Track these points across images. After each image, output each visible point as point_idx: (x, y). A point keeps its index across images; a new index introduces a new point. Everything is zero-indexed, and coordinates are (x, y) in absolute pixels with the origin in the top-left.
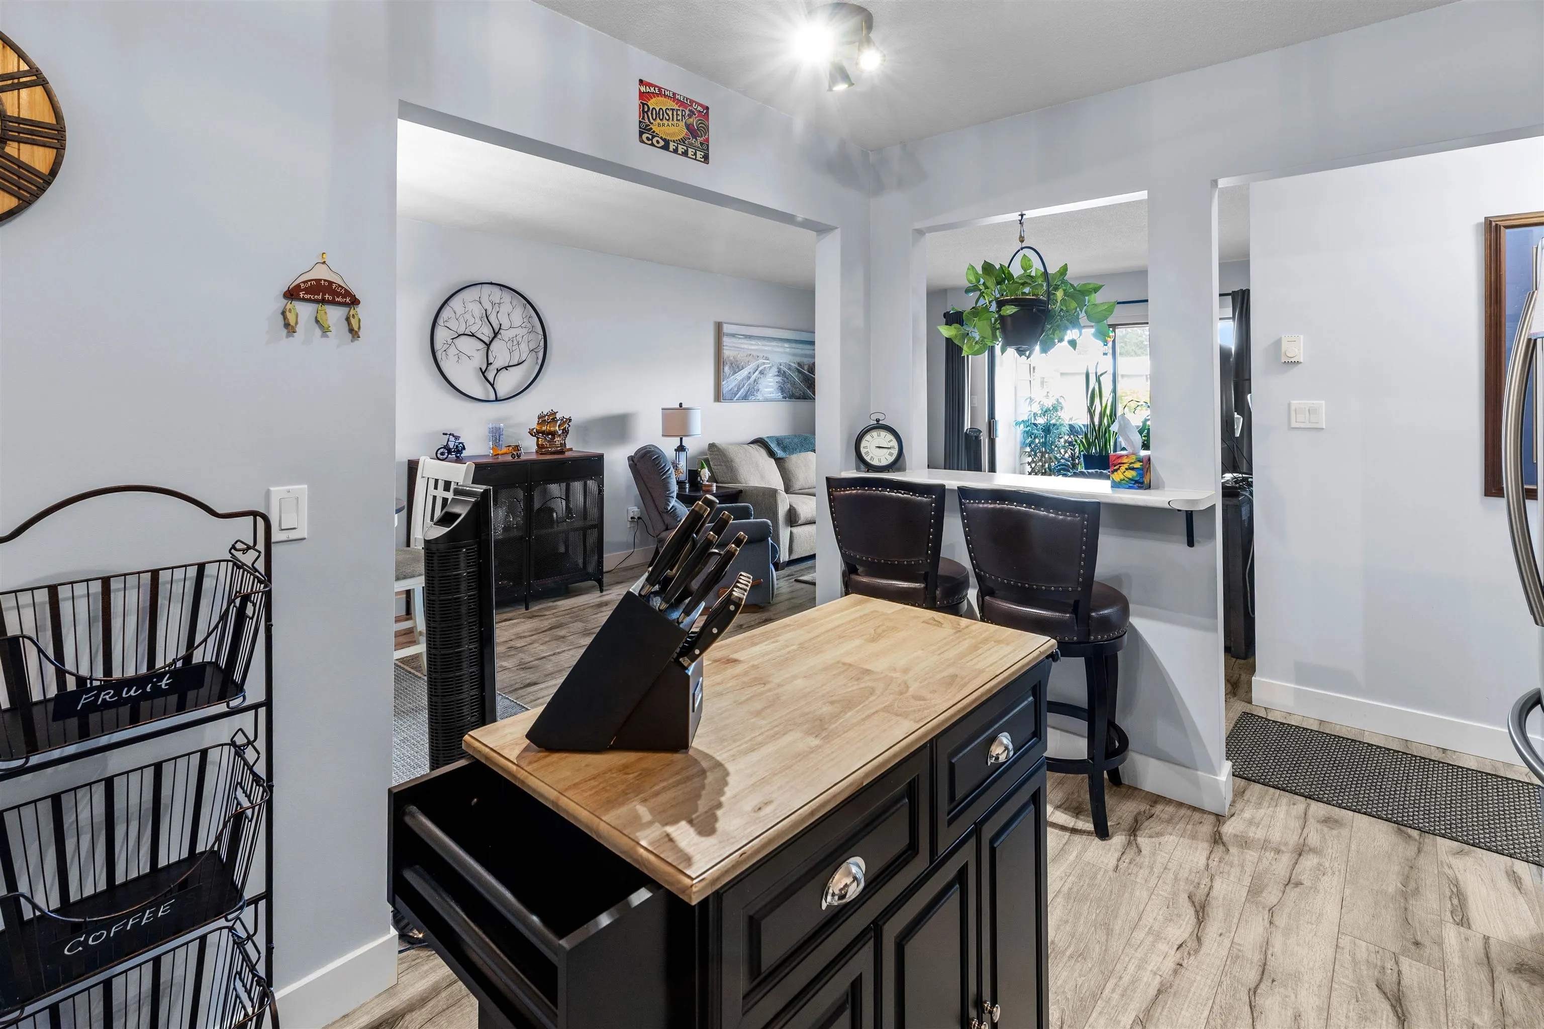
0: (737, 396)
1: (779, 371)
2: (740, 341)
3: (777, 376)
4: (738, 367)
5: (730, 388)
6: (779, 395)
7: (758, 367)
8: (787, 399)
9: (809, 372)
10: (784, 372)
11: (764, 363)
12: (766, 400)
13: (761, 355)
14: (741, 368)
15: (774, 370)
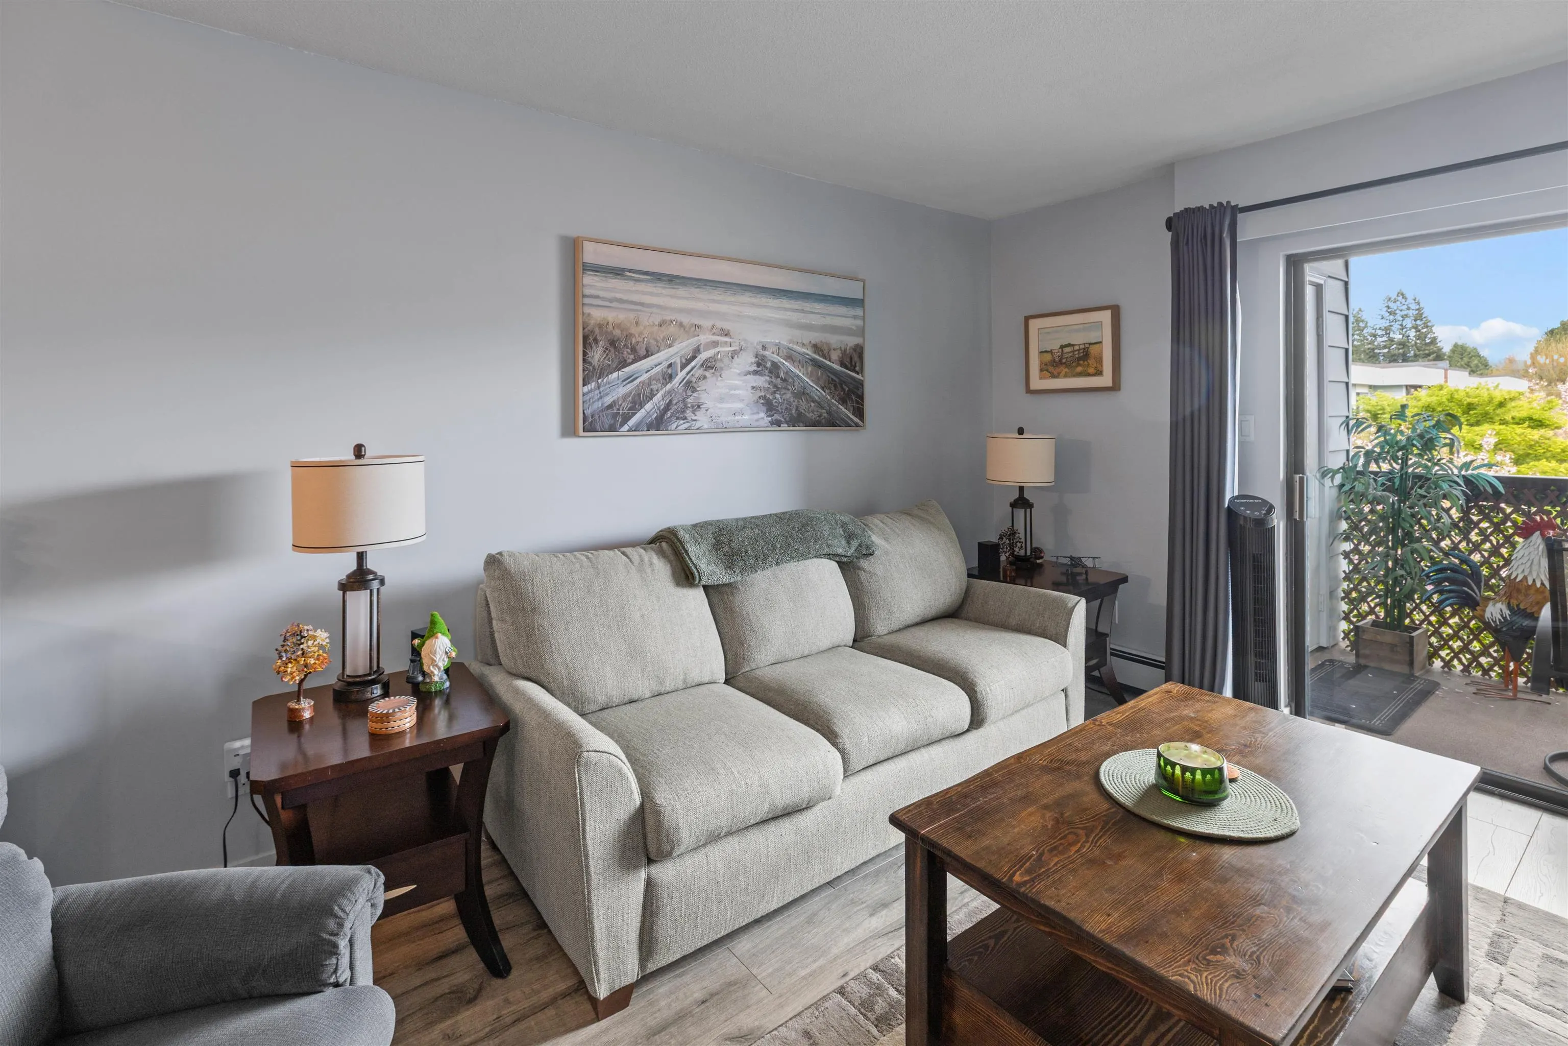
0: (632, 422)
1: (760, 362)
2: (642, 287)
3: (755, 373)
4: (634, 350)
5: (608, 400)
6: (763, 417)
7: (697, 351)
8: (784, 426)
9: (842, 364)
10: (775, 365)
11: (715, 344)
12: (724, 429)
13: (706, 323)
14: (642, 352)
15: (747, 361)
